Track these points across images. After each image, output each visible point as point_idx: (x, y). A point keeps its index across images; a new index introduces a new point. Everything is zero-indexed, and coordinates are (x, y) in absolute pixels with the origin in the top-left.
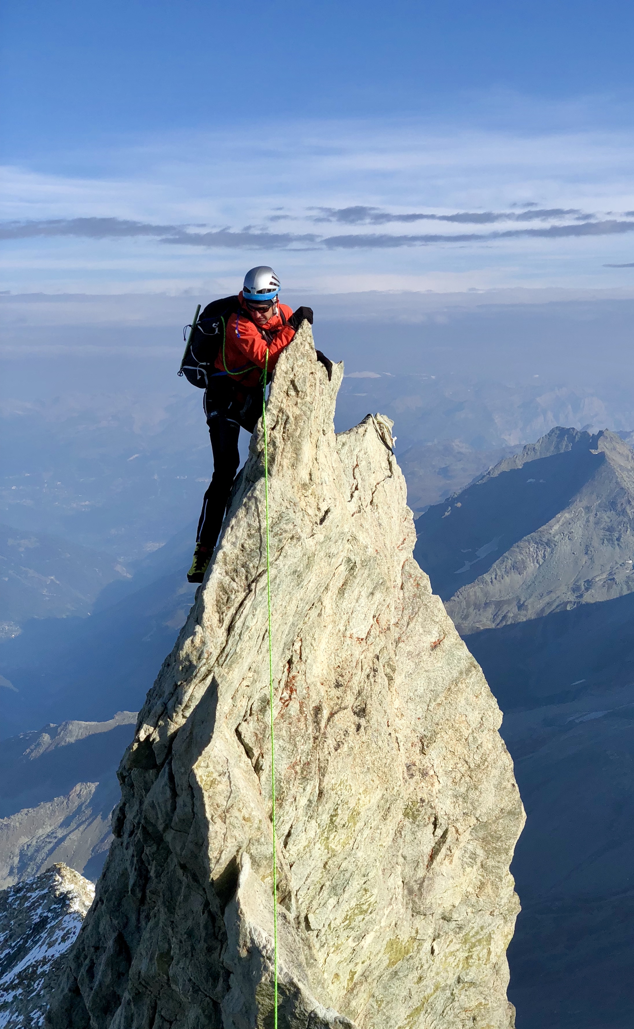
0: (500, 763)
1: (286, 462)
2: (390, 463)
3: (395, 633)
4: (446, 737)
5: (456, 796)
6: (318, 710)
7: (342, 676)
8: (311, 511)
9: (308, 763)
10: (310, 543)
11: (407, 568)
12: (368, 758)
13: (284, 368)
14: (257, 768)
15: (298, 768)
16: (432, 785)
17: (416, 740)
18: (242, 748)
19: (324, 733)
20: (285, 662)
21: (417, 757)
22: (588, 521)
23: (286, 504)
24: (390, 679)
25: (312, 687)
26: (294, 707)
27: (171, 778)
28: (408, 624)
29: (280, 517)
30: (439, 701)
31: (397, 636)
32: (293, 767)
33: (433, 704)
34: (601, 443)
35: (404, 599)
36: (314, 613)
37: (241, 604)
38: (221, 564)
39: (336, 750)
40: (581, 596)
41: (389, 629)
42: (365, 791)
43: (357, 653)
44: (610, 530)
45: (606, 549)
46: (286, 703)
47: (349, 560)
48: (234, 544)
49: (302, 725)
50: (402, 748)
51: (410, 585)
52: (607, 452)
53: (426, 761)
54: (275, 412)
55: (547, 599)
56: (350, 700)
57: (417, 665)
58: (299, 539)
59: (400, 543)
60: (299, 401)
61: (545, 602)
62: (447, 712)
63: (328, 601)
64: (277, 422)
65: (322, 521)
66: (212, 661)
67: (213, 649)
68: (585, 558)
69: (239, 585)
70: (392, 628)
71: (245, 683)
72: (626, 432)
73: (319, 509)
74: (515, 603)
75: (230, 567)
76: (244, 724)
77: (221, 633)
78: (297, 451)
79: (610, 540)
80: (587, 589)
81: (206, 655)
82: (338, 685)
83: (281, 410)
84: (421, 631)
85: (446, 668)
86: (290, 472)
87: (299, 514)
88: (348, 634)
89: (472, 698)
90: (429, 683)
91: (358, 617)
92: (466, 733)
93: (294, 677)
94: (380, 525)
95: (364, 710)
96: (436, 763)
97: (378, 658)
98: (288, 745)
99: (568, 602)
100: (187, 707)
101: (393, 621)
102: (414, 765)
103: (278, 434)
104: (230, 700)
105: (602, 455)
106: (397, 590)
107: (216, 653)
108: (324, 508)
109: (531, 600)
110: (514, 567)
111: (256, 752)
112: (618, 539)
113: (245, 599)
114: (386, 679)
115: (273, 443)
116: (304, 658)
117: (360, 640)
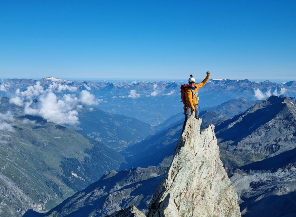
0: (237, 208)
1: (188, 143)
2: (213, 136)
3: (213, 176)
4: (224, 201)
5: (226, 215)
6: (193, 195)
7: (199, 187)
8: (193, 153)
9: (190, 208)
10: (192, 161)
11: (216, 161)
12: (204, 207)
13: (188, 122)
14: (178, 209)
15: (188, 209)
16: (220, 212)
17: (217, 201)
18: (175, 204)
19: (194, 201)
20: (186, 184)
21: (217, 205)
22: (280, 122)
23: (187, 153)
24: (211, 187)
25: (192, 190)
26: (188, 194)
27: (159, 212)
28: (216, 174)
29: (186, 156)
30: (222, 192)
31: (213, 177)
32: (186, 209)
33: (221, 193)
34: (285, 101)
35: (215, 168)
36: (193, 173)
37: (176, 175)
38: (172, 166)
39: (197, 205)
40: (277, 143)
41: (211, 175)
42: (203, 214)
43: (203, 182)
44: (287, 125)
45: (286, 130)
46: (186, 194)
47: (202, 161)
48: (175, 161)
49: (189, 199)
50: (213, 203)
51: (217, 165)
52: (287, 103)
53: (219, 207)
54: (186, 132)
55: (267, 143)
56: (201, 193)
57: (218, 184)
58: (190, 161)
59: (215, 155)
60: (191, 129)
61: (267, 144)
62: (224, 195)
63: (197, 171)
64: (186, 135)
65: (195, 155)
66: (169, 187)
67: (169, 185)
68: (279, 132)
69: (176, 170)
70: (212, 175)
71: (176, 190)
72: (292, 98)
73: (195, 153)
74: (258, 144)
75: (174, 166)
76: (176, 199)
77: (172, 181)
78: (190, 141)
79: (287, 128)
80: (279, 141)
81: (168, 186)
82: (198, 189)
83: (187, 132)
84: (219, 176)
85: (225, 185)
86: (189, 145)
87: (190, 155)
88: (201, 177)
89: (231, 192)
90: (221, 188)
91: (204, 173)
92: (229, 200)
93: (188, 188)
94: (210, 151)
95: (204, 195)
96: (221, 207)
97: (208, 183)
98: (185, 204)
99: (273, 144)
100: (163, 197)
101: (213, 173)
102: (216, 207)
103: (186, 137)
104: (173, 194)
105: (285, 104)
106: (214, 166)
107: (170, 185)
108: (196, 152)
109: (263, 143)
110: (258, 134)
111: (178, 205)
112: (289, 128)
113: (177, 174)
114: (210, 187)
115: (185, 139)
116: (190, 183)
117: (204, 178)
